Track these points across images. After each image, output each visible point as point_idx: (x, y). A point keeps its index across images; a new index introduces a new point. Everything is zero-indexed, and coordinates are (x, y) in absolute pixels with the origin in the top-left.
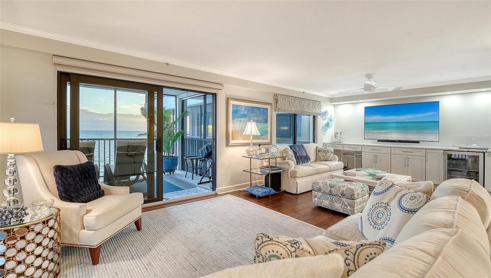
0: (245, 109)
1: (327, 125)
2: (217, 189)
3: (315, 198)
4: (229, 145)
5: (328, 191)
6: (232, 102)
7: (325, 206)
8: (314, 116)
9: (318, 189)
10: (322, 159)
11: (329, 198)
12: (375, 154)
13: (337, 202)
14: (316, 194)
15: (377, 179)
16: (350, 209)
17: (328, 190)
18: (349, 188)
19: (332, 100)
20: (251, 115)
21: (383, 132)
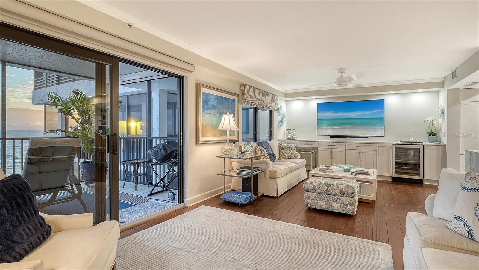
0: (215, 99)
1: (282, 121)
2: (185, 200)
3: (308, 199)
4: (199, 143)
5: (324, 191)
6: (203, 90)
7: (321, 207)
8: (270, 110)
9: (312, 190)
10: (286, 157)
11: (326, 198)
12: (331, 150)
13: (334, 202)
14: (309, 195)
15: (358, 174)
16: (350, 208)
17: (325, 189)
18: (349, 186)
19: (286, 95)
20: (221, 106)
21: (336, 129)
